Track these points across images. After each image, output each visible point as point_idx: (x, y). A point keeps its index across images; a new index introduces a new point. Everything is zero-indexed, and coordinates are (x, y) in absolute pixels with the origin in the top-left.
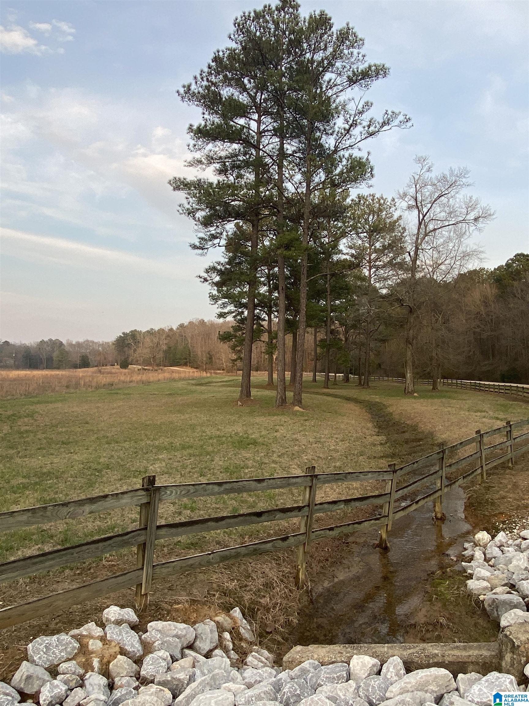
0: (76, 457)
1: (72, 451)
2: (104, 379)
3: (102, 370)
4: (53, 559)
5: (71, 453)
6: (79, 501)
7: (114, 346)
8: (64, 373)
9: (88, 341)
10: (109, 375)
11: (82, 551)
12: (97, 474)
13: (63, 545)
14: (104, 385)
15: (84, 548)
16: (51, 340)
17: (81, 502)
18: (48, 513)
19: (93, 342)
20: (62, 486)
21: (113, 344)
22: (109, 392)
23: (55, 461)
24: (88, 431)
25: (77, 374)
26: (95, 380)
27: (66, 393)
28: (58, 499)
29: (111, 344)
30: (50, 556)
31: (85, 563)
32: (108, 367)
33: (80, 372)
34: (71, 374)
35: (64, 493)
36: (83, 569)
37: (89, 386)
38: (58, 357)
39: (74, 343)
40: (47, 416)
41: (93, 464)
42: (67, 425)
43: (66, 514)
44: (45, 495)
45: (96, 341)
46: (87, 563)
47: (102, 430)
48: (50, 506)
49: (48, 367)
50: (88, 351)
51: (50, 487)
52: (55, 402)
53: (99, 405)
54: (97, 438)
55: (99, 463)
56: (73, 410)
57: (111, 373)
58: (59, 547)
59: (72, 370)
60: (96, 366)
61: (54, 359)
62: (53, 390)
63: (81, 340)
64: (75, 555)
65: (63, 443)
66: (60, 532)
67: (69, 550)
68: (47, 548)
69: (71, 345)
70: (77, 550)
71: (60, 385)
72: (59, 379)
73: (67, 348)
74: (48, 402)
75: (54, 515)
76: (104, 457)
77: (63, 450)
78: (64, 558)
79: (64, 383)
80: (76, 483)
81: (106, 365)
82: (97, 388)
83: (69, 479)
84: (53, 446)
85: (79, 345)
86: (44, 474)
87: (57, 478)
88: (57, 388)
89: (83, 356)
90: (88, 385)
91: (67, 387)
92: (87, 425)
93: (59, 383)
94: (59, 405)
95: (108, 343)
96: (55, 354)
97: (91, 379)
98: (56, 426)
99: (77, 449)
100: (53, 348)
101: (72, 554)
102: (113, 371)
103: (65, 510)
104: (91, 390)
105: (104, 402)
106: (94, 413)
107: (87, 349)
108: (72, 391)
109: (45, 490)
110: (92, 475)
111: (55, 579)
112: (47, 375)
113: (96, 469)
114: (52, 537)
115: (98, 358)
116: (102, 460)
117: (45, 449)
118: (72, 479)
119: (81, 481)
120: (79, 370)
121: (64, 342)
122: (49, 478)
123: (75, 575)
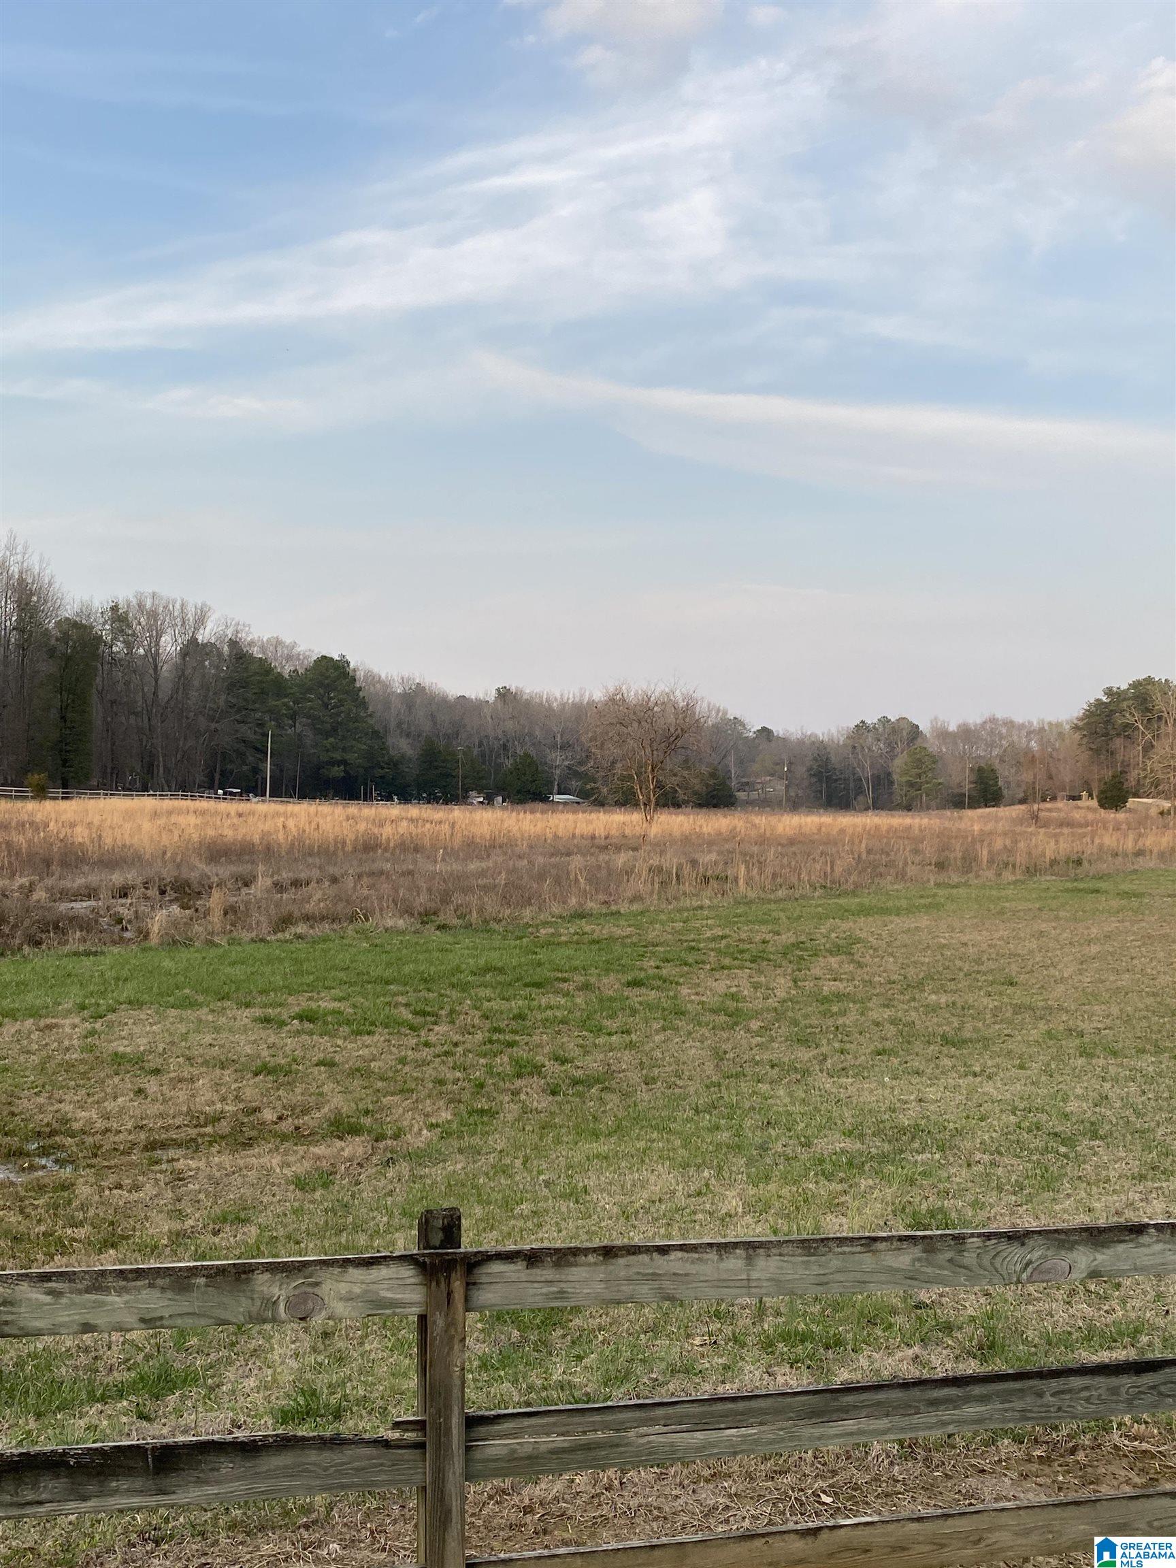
0: (989, 1088)
1: (977, 1069)
2: (1049, 845)
3: (1042, 814)
4: (984, 1399)
5: (975, 1075)
6: (1056, 1231)
7: (1077, 736)
8: (925, 821)
9: (993, 720)
10: (1066, 830)
11: (1070, 1391)
12: (1063, 1149)
13: (984, 1360)
14: (1054, 862)
15: (1076, 1382)
16: (885, 721)
17: (1063, 1237)
18: (969, 1258)
19: (1010, 724)
20: (961, 1176)
21: (1076, 728)
22: (1069, 885)
23: (932, 1093)
24: (1018, 1009)
25: (962, 825)
26: (1022, 845)
27: (937, 885)
28: (954, 1215)
29: (1067, 727)
30: (977, 1390)
31: (1055, 1428)
32: (1060, 804)
33: (975, 820)
34: (947, 824)
35: (969, 1197)
36: (1055, 1445)
37: (1006, 865)
38: (906, 772)
39: (952, 727)
40: (891, 955)
41: (1045, 1117)
42: (951, 986)
43: (1018, 1268)
44: (915, 1196)
45: (1019, 719)
46: (1065, 1432)
47: (1061, 1008)
48: (972, 1235)
49: (880, 804)
50: (995, 753)
51: (924, 1174)
52: (910, 910)
53: (1044, 926)
54: (1050, 1034)
55: (1066, 1116)
56: (965, 939)
57: (1069, 824)
58: (971, 1367)
59: (948, 813)
60: (1023, 801)
61: (895, 777)
62: (901, 876)
63: (974, 718)
64: (1048, 1398)
65: (946, 1041)
66: (973, 1319)
67: (1031, 1383)
68: (941, 1363)
69: (943, 735)
70: (1054, 1384)
71: (918, 859)
72: (915, 840)
73: (934, 746)
74: (885, 911)
75: (986, 1261)
76: (1077, 1097)
77: (947, 1062)
78: (1018, 1405)
79: (929, 851)
80: (1000, 1171)
81: (1054, 799)
82: (1032, 871)
83: (978, 1156)
84: (918, 1046)
85: (967, 733)
86: (903, 1131)
87: (941, 1149)
88: (911, 870)
89: (980, 770)
90: (1002, 863)
91: (941, 866)
92: (1010, 990)
93: (916, 852)
94: (924, 921)
95: (1059, 725)
96: (899, 763)
97: (1008, 842)
98: (920, 985)
99: (990, 1063)
100: (891, 746)
101: (1040, 1395)
102: (1077, 815)
103: (1015, 1255)
104: (1011, 878)
105: (1057, 918)
106: (1031, 952)
107: (992, 745)
108: (955, 878)
109: (912, 1182)
110: (1047, 1149)
111: (973, 1461)
112: (877, 827)
113: (1056, 1134)
114: (948, 1328)
115: (1027, 776)
116: (1072, 1106)
117: (897, 1055)
118: (986, 1157)
119: (1013, 1167)
120: (969, 813)
121: (924, 727)
122: (916, 1145)
123: (1029, 1461)
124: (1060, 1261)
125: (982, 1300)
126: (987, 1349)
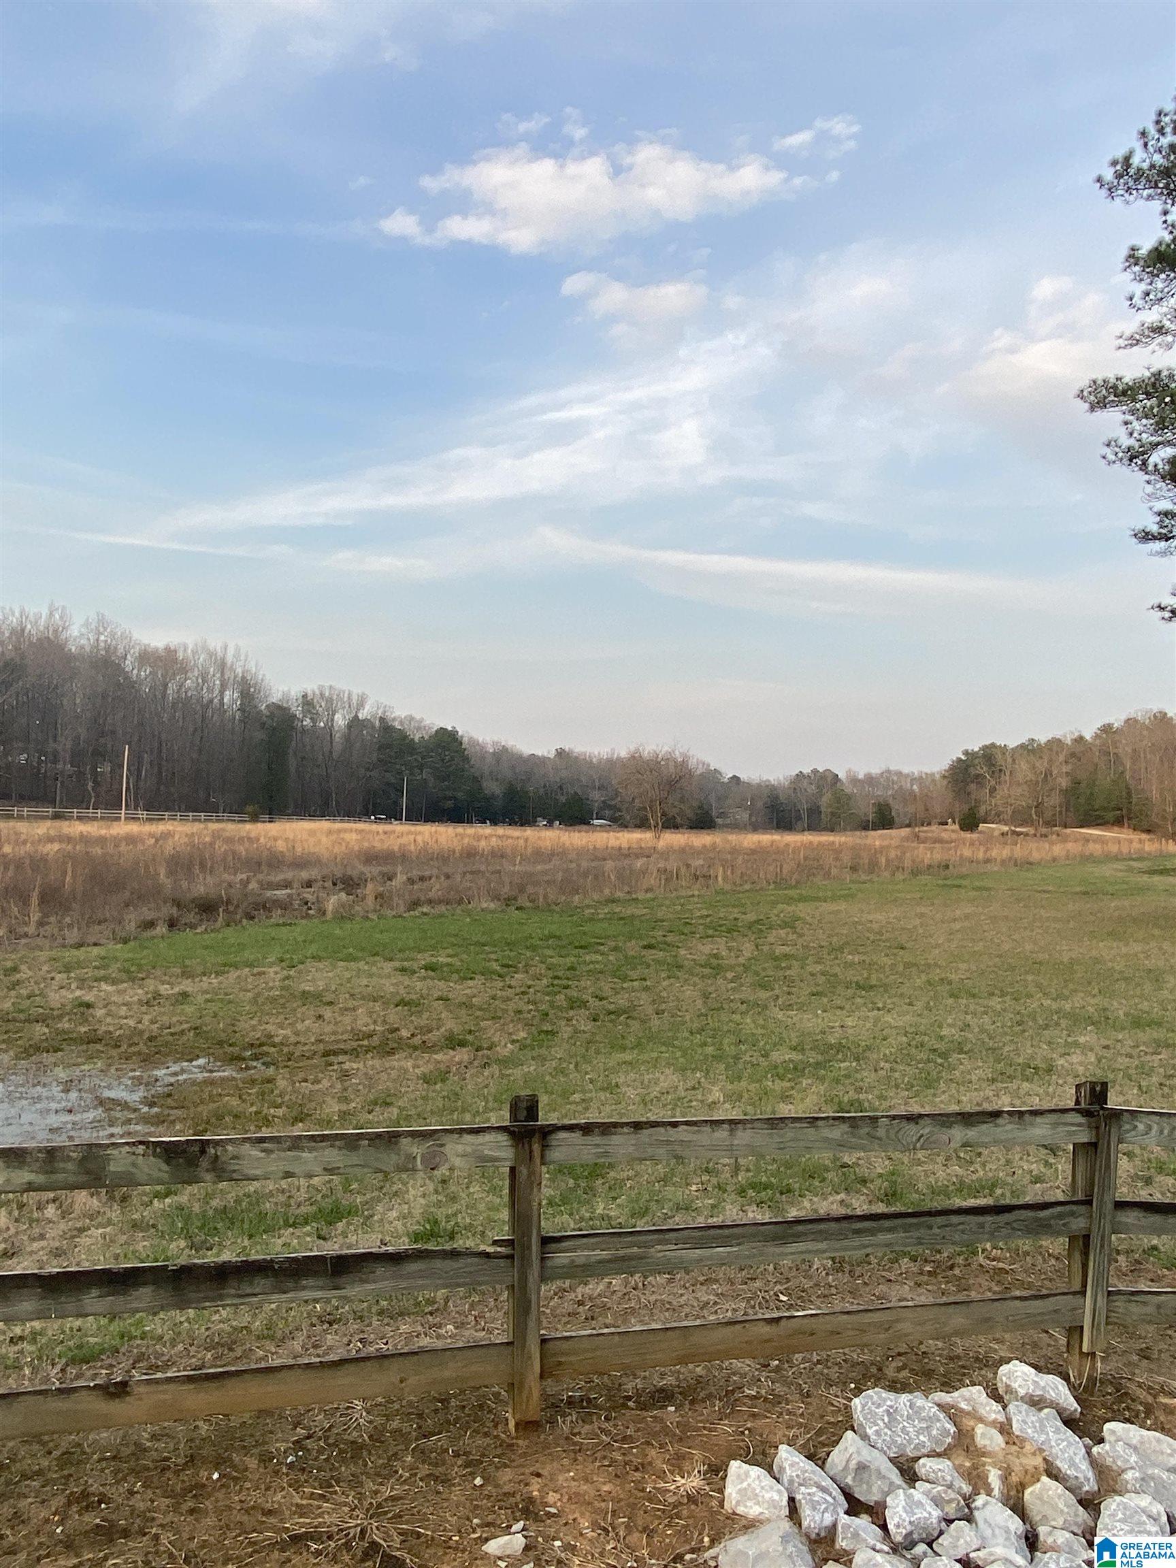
0: (888, 1018)
1: (880, 1005)
2: (928, 854)
3: (921, 834)
4: (891, 1230)
5: (879, 1009)
6: (940, 1115)
7: (945, 782)
8: (843, 839)
9: (888, 771)
10: (937, 845)
11: (951, 1225)
12: (939, 1061)
13: (889, 1204)
14: (930, 866)
15: (955, 1219)
16: (815, 771)
17: (945, 1119)
18: (881, 1132)
19: (899, 774)
20: (869, 1077)
21: (944, 777)
22: (940, 882)
23: (850, 1022)
24: (907, 965)
25: (868, 842)
26: (908, 855)
27: (852, 881)
28: (866, 1104)
29: (938, 776)
30: (887, 1223)
31: (939, 1252)
32: (934, 828)
33: (877, 838)
34: (858, 841)
35: (876, 1092)
36: (938, 1264)
37: (898, 868)
38: (830, 806)
39: (861, 776)
40: (821, 928)
41: (926, 1038)
42: (861, 949)
43: (914, 1139)
44: (839, 1090)
45: (906, 770)
46: (946, 1255)
47: (936, 965)
48: (883, 1117)
49: (811, 828)
50: (890, 793)
51: (847, 1076)
52: (834, 899)
53: (923, 910)
54: (929, 982)
55: (941, 1038)
56: (870, 917)
57: (939, 841)
58: (881, 1208)
59: (858, 833)
60: (908, 826)
61: (823, 809)
62: (827, 875)
63: (875, 770)
64: (936, 1231)
65: (859, 987)
66: (880, 1175)
67: (923, 1219)
68: (860, 1205)
69: (854, 781)
70: (940, 1220)
71: (838, 864)
72: (837, 852)
73: (849, 789)
74: (817, 899)
75: (892, 1136)
76: (949, 1025)
77: (859, 1000)
78: (916, 1234)
79: (846, 858)
80: (897, 1075)
81: (929, 824)
82: (915, 872)
83: (882, 1064)
84: (840, 989)
85: (870, 780)
86: (831, 1046)
87: (857, 1059)
88: (834, 871)
89: (879, 805)
90: (896, 867)
91: (854, 869)
92: (902, 953)
93: (837, 859)
94: (843, 906)
95: (933, 774)
96: (825, 800)
97: (899, 853)
98: (841, 949)
99: (889, 1001)
100: (820, 788)
101: (930, 1228)
102: (945, 835)
103: (912, 1130)
104: (902, 877)
105: (933, 904)
106: (915, 927)
107: (887, 788)
108: (864, 877)
109: (838, 1081)
110: (929, 1061)
111: (884, 1274)
112: (811, 843)
113: (935, 1050)
114: (864, 1181)
115: (911, 809)
116: (945, 1032)
117: (826, 996)
118: (887, 1066)
119: (903, 1072)
120: (872, 833)
121: (842, 775)
122: (840, 1056)
123: (921, 1274)
124: (943, 1135)
125: (887, 1162)
126: (890, 1196)
